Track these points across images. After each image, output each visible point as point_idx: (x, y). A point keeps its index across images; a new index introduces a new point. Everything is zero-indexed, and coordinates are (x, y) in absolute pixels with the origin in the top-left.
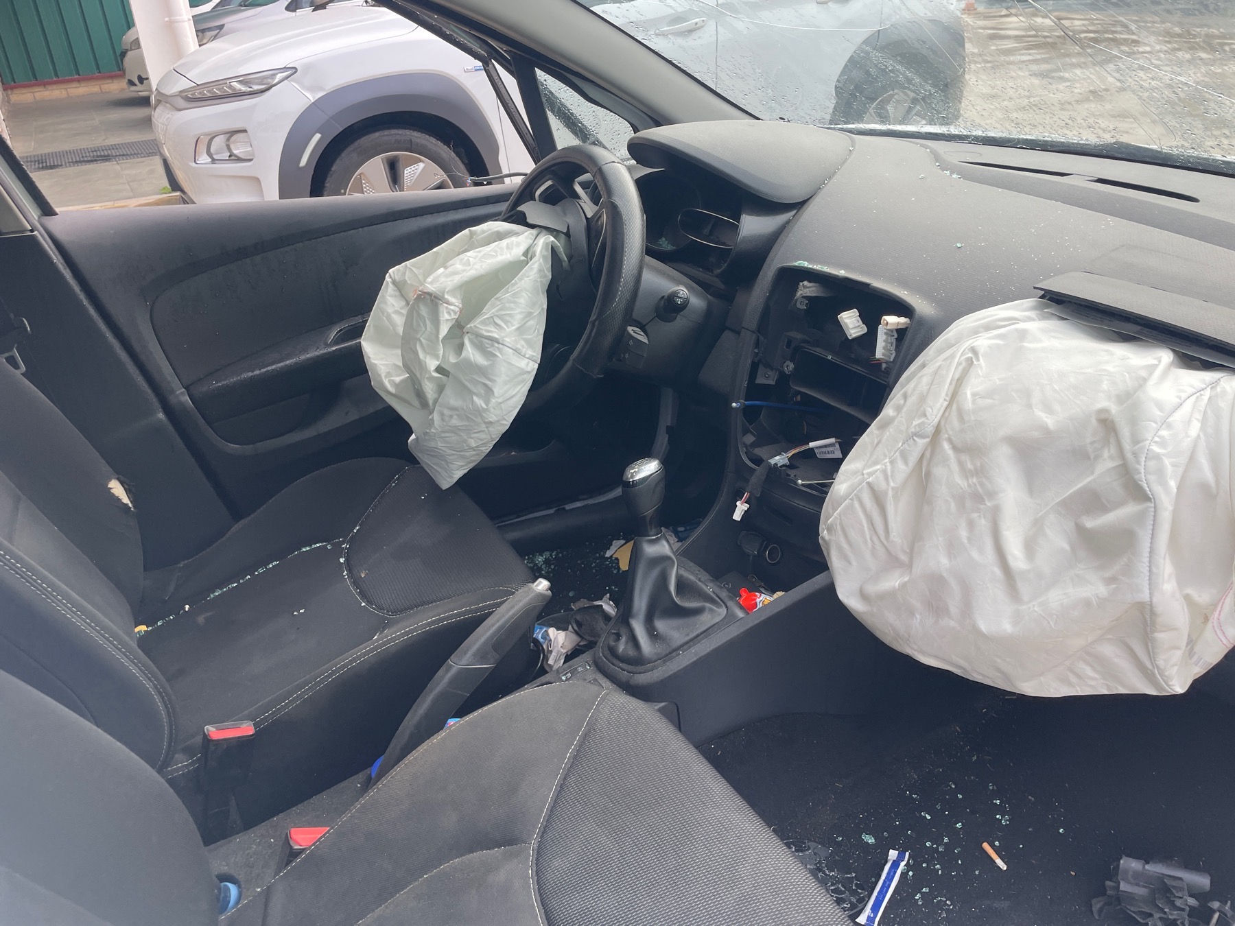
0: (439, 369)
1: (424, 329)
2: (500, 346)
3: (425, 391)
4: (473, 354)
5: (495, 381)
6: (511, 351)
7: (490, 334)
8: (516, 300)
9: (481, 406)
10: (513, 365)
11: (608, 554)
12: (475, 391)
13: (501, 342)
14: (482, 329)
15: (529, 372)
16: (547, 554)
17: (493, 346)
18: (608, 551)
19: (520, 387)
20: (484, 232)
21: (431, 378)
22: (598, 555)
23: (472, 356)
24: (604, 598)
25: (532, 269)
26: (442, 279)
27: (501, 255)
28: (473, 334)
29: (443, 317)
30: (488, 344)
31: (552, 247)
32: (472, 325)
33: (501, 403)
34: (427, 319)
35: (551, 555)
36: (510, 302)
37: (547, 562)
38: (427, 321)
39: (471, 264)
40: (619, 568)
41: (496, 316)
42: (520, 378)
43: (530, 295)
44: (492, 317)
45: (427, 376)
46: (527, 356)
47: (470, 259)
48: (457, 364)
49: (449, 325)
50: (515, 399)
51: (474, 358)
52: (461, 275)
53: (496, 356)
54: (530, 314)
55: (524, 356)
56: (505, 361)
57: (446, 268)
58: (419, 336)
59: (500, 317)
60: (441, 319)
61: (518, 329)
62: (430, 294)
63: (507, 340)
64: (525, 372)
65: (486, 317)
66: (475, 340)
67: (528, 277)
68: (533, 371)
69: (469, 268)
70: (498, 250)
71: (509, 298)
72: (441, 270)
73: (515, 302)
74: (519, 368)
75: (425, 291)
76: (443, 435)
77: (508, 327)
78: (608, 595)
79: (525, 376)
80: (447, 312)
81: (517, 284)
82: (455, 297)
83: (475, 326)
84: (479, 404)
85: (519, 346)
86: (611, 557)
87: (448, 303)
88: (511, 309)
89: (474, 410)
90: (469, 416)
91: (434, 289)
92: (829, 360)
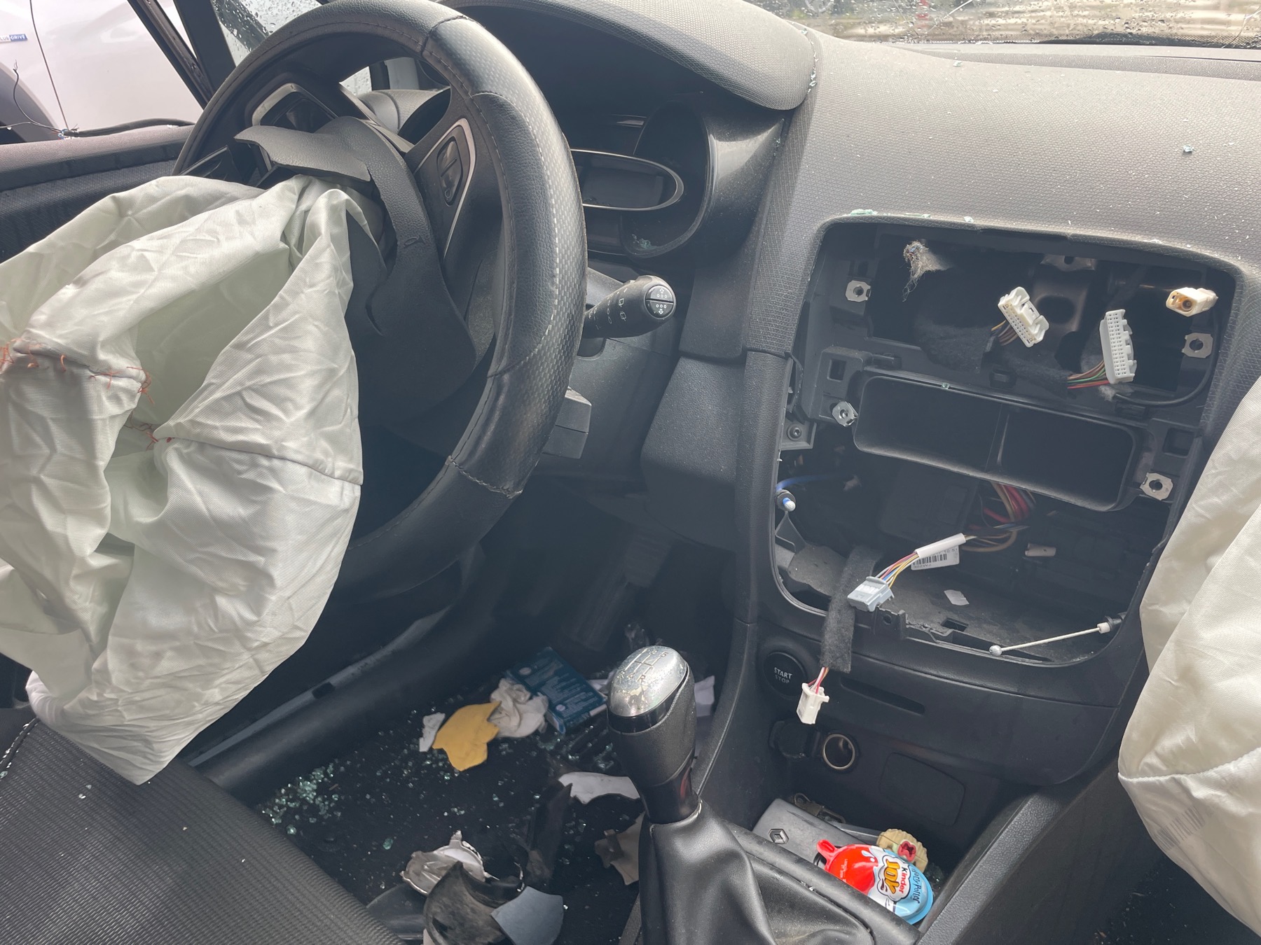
0: (108, 545)
1: (46, 451)
2: (276, 463)
3: (74, 607)
4: (201, 494)
5: (274, 551)
6: (303, 471)
7: (241, 438)
8: (296, 343)
9: (241, 617)
10: (314, 503)
11: (424, 746)
12: (220, 584)
13: (276, 453)
14: (216, 428)
15: (347, 511)
16: (318, 774)
17: (255, 465)
18: (421, 740)
19: (329, 549)
20: (152, 199)
21: (88, 574)
22: (406, 751)
23: (198, 499)
24: (453, 841)
25: (317, 266)
26: (81, 313)
27: (228, 239)
28: (188, 441)
29: (101, 412)
30: (239, 462)
31: (348, 214)
32: (180, 419)
33: (289, 598)
34: (51, 424)
35: (326, 775)
36: (279, 351)
37: (321, 790)
38: (54, 428)
39: (155, 266)
40: (450, 769)
41: (250, 388)
42: (329, 529)
43: (322, 326)
44: (239, 394)
45: (75, 571)
46: (337, 473)
47: (146, 254)
48: (159, 528)
49: (118, 426)
50: (319, 580)
51: (205, 503)
52: (134, 297)
53: (268, 489)
54: (332, 373)
55: (331, 476)
56: (293, 498)
57: (81, 283)
58: (34, 472)
59: (260, 391)
60: (96, 417)
61: (312, 413)
62: (51, 356)
63: (291, 444)
64: (337, 513)
65: (218, 395)
66: (200, 458)
67: (312, 286)
68: (353, 504)
69: (149, 277)
70: (219, 229)
71: (277, 341)
72: (69, 291)
73: (293, 350)
74: (328, 506)
75: (37, 347)
76: (137, 698)
77: (285, 411)
78: (459, 833)
79: (339, 520)
80: (109, 398)
81: (287, 304)
82: (123, 354)
83: (193, 422)
84: (234, 614)
85: (319, 455)
86: (431, 749)
87: (108, 372)
88: (289, 368)
89: (221, 631)
90: (210, 644)
91: (59, 341)
92: (945, 391)
